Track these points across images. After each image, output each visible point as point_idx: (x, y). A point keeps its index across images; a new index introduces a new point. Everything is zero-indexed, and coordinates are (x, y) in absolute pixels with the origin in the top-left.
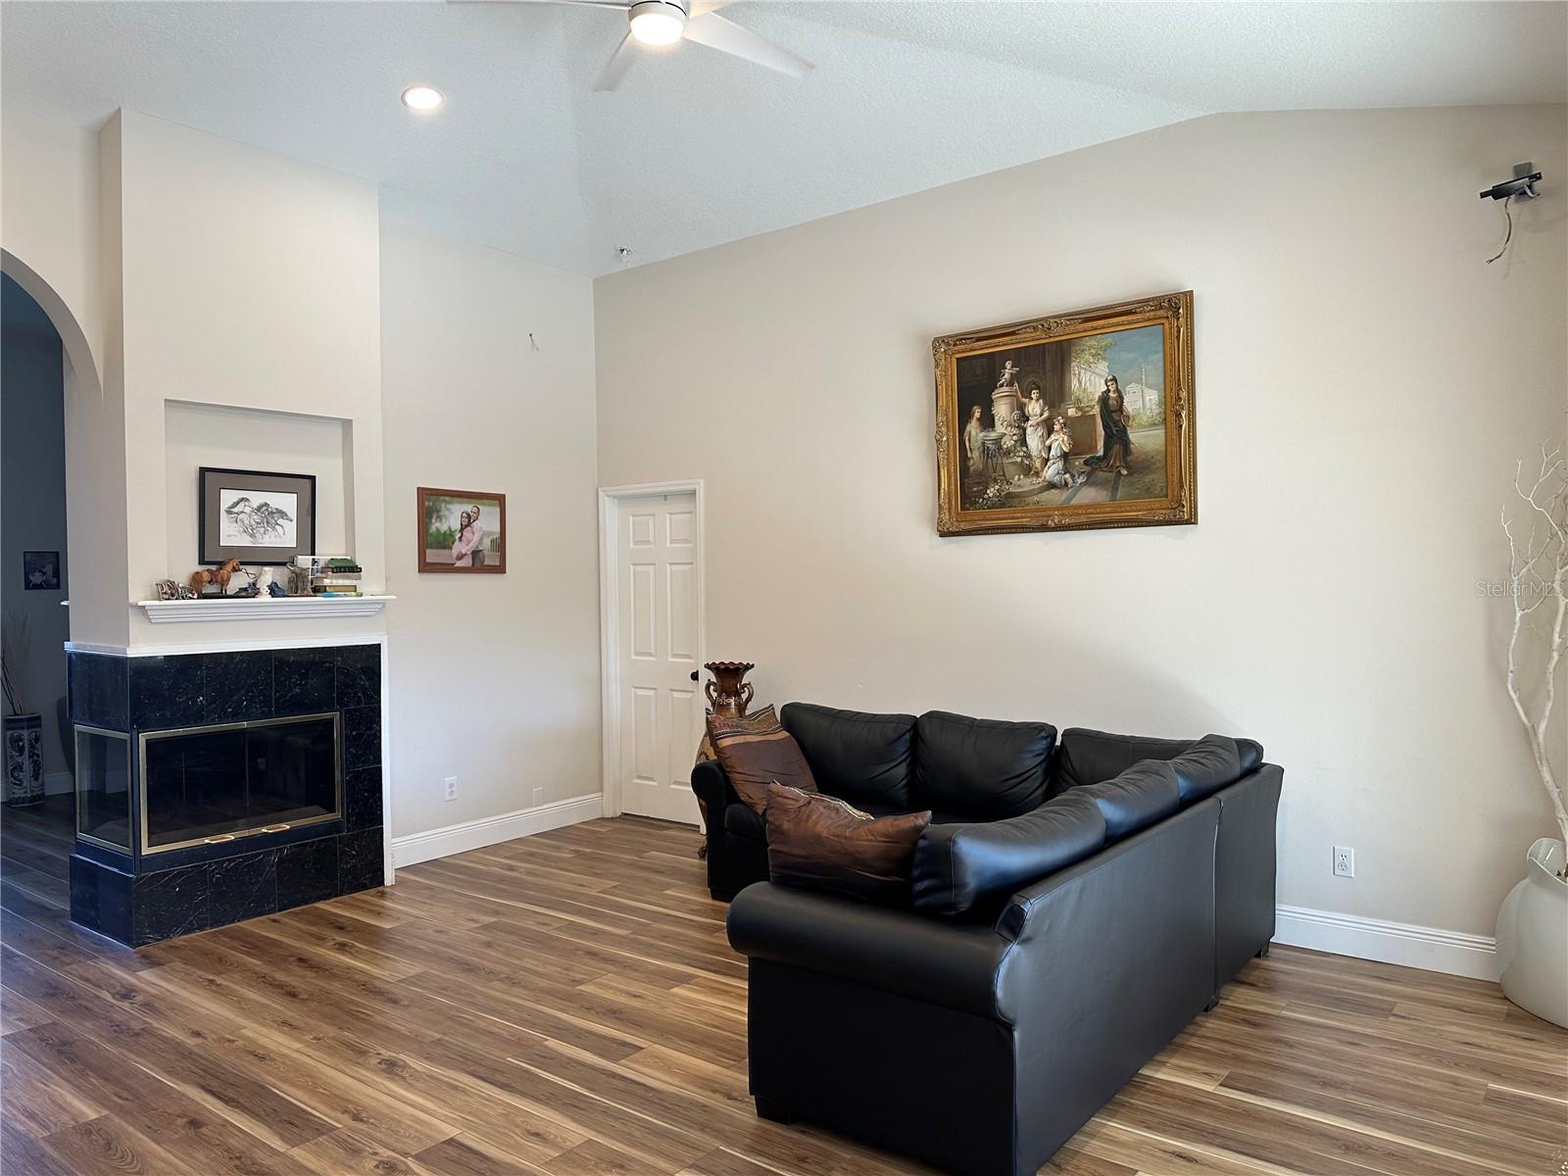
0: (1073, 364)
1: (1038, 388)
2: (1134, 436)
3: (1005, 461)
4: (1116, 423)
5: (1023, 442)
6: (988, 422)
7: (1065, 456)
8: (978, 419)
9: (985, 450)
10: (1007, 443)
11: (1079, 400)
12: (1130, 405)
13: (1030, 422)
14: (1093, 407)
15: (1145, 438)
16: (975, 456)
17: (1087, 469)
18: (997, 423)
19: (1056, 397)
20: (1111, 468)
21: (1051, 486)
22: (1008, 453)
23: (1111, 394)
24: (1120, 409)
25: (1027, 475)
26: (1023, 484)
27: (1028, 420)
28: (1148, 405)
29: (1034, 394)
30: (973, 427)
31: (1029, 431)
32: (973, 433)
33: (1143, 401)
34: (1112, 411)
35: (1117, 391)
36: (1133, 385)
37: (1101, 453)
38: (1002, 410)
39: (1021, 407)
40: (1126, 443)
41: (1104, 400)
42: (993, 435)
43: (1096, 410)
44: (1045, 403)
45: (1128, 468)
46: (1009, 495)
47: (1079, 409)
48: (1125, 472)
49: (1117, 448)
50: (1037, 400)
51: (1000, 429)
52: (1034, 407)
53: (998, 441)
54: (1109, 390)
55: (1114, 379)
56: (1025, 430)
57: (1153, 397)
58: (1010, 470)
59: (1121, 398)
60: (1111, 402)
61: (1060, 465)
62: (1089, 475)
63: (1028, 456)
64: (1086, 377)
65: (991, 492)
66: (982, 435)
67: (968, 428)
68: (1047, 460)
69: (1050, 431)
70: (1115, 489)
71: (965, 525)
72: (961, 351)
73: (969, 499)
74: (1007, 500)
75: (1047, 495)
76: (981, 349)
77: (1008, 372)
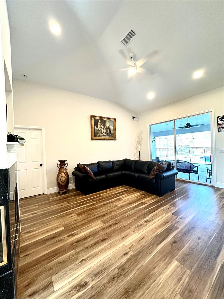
2: (111, 131)
5: (101, 130)
6: (97, 127)
7: (105, 132)
9: (97, 130)
10: (99, 130)
12: (111, 128)
15: (112, 132)
16: (96, 131)
17: (107, 134)
19: (104, 126)
20: (109, 134)
21: (104, 135)
22: (99, 131)
24: (110, 128)
26: (101, 135)
29: (102, 125)
30: (95, 127)
31: (102, 129)
33: (112, 128)
34: (109, 128)
37: (108, 132)
38: (99, 126)
39: (101, 126)
40: (111, 132)
41: (109, 127)
42: (98, 128)
43: (108, 128)
45: (111, 134)
46: (100, 136)
49: (110, 132)
51: (99, 128)
53: (98, 129)
55: (109, 125)
57: (113, 127)
58: (100, 133)
59: (110, 127)
61: (105, 133)
63: (102, 131)
65: (98, 135)
66: (97, 128)
68: (103, 132)
69: (104, 129)
71: (95, 139)
72: (94, 118)
73: (95, 136)
74: (99, 136)
75: (103, 136)
76: (96, 118)
77: (99, 122)
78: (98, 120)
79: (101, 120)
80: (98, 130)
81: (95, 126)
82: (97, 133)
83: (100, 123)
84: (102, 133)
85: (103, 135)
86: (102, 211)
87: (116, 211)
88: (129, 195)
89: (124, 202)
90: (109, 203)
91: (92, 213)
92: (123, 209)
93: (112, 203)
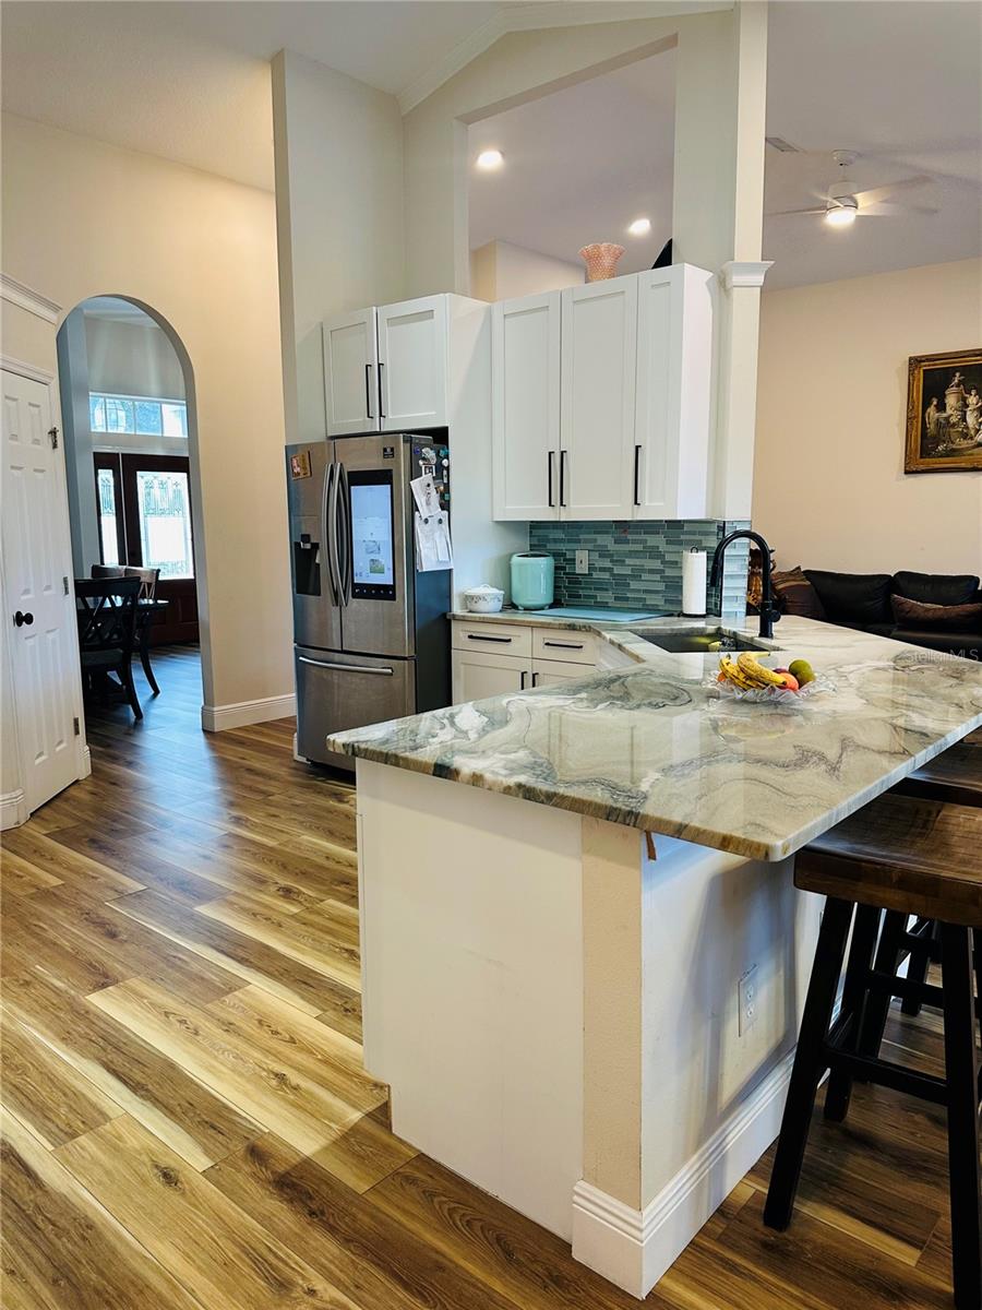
1: (976, 389)
3: (952, 430)
5: (964, 420)
6: (941, 407)
8: (935, 406)
9: (938, 424)
13: (969, 408)
16: (931, 427)
18: (948, 408)
21: (980, 445)
22: (954, 425)
25: (965, 439)
26: (963, 444)
27: (968, 406)
29: (973, 392)
30: (931, 410)
31: (968, 413)
32: (931, 414)
38: (951, 400)
39: (964, 399)
42: (945, 415)
44: (979, 398)
46: (954, 450)
50: (975, 396)
51: (949, 411)
52: (973, 400)
53: (947, 419)
56: (965, 412)
58: (954, 436)
63: (967, 428)
65: (941, 448)
66: (937, 415)
67: (928, 410)
68: (979, 430)
69: (981, 414)
71: (922, 467)
72: (926, 366)
73: (926, 452)
74: (951, 453)
76: (939, 365)
77: (957, 378)
78: (947, 375)
79: (964, 370)
80: (944, 425)
81: (926, 405)
82: (937, 440)
83: (958, 386)
84: (965, 436)
85: (971, 443)
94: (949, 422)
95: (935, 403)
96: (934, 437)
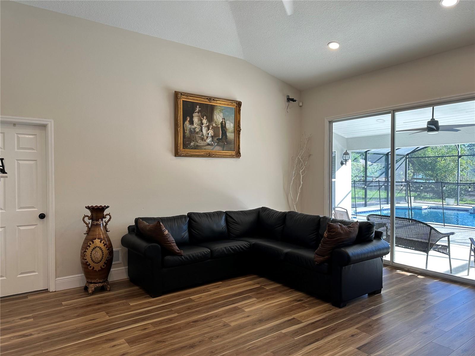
0: (215, 112)
1: (206, 116)
2: (228, 134)
3: (196, 135)
4: (224, 130)
5: (201, 130)
6: (192, 123)
7: (212, 137)
8: (189, 121)
9: (190, 131)
11: (216, 122)
12: (227, 126)
13: (204, 125)
14: (219, 125)
15: (230, 135)
16: (187, 132)
17: (218, 141)
18: (194, 124)
19: (210, 119)
20: (223, 142)
21: (208, 145)
23: (223, 122)
24: (225, 127)
27: (203, 124)
28: (231, 127)
30: (187, 123)
31: (203, 128)
32: (187, 125)
33: (230, 126)
34: (223, 126)
35: (225, 122)
36: (228, 121)
37: (221, 138)
38: (196, 120)
39: (201, 120)
40: (226, 136)
41: (222, 123)
42: (193, 127)
43: (220, 126)
44: (207, 121)
45: (227, 143)
46: (197, 146)
47: (216, 124)
48: (226, 143)
49: (224, 137)
50: (206, 119)
51: (195, 125)
52: (205, 121)
53: (194, 129)
54: (223, 121)
55: (224, 119)
56: (202, 127)
57: (232, 125)
58: (198, 138)
59: (225, 124)
60: (223, 124)
61: (211, 139)
62: (218, 143)
63: (203, 135)
64: (218, 116)
65: (192, 144)
66: (190, 126)
67: (185, 123)
68: (208, 137)
69: (209, 129)
70: (224, 147)
71: (184, 153)
72: (184, 98)
73: (185, 146)
74: (196, 147)
75: (207, 147)
76: (189, 99)
77: (198, 109)
78: (193, 106)
79: (201, 105)
80: (193, 132)
81: (184, 120)
83: (198, 113)
86: (189, 335)
87: (225, 337)
88: (263, 300)
89: (248, 316)
90: (211, 317)
91: (165, 339)
92: (241, 333)
93: (216, 319)
94: (195, 131)
95: (188, 119)
96: (189, 138)
